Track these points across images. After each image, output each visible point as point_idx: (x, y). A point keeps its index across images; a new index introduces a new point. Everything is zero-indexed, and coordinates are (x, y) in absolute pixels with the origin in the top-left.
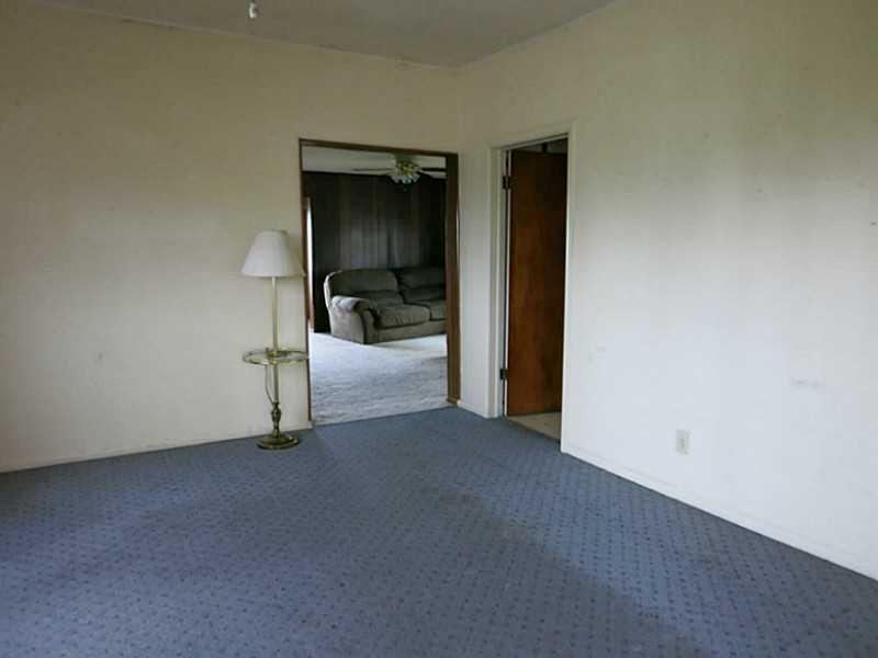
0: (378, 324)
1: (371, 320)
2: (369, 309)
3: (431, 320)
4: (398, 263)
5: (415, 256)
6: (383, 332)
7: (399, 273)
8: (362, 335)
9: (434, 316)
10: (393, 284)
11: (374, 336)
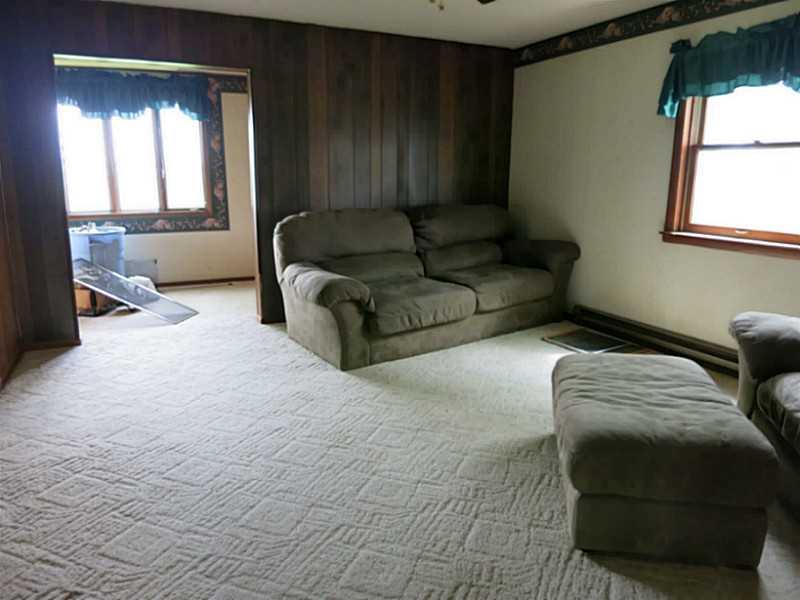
0: (370, 325)
1: (355, 321)
2: (353, 301)
3: (478, 312)
4: (416, 196)
5: (445, 182)
6: (381, 343)
7: (416, 215)
8: (339, 351)
9: (484, 306)
10: (406, 239)
11: (364, 354)
